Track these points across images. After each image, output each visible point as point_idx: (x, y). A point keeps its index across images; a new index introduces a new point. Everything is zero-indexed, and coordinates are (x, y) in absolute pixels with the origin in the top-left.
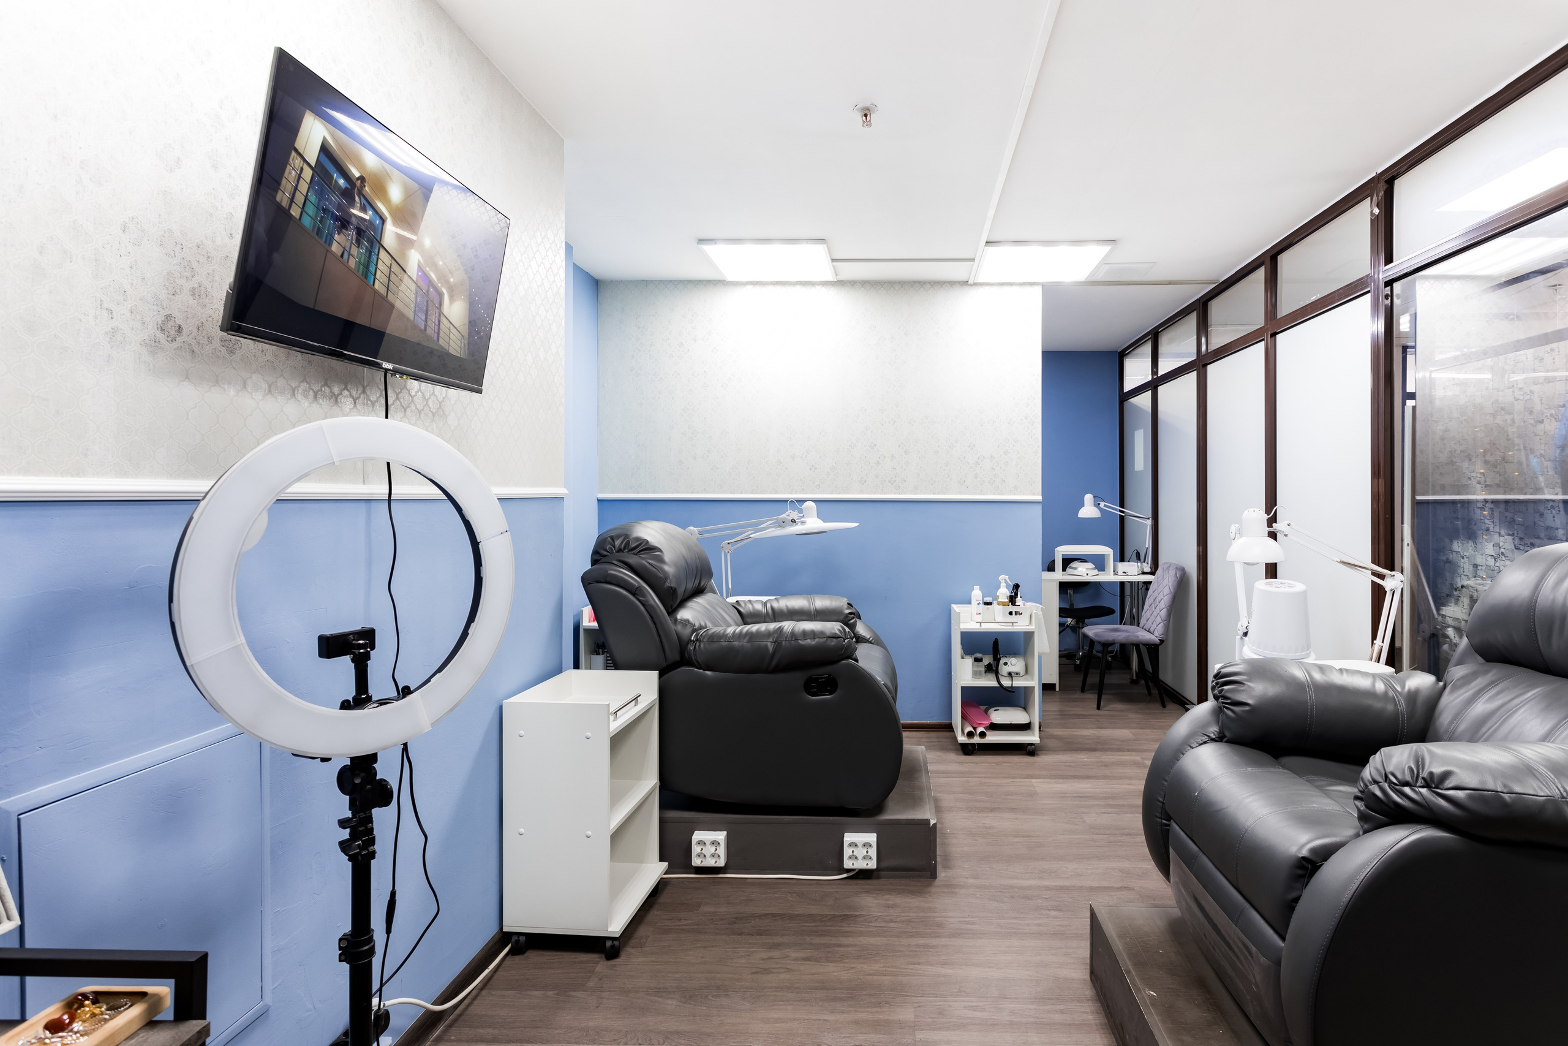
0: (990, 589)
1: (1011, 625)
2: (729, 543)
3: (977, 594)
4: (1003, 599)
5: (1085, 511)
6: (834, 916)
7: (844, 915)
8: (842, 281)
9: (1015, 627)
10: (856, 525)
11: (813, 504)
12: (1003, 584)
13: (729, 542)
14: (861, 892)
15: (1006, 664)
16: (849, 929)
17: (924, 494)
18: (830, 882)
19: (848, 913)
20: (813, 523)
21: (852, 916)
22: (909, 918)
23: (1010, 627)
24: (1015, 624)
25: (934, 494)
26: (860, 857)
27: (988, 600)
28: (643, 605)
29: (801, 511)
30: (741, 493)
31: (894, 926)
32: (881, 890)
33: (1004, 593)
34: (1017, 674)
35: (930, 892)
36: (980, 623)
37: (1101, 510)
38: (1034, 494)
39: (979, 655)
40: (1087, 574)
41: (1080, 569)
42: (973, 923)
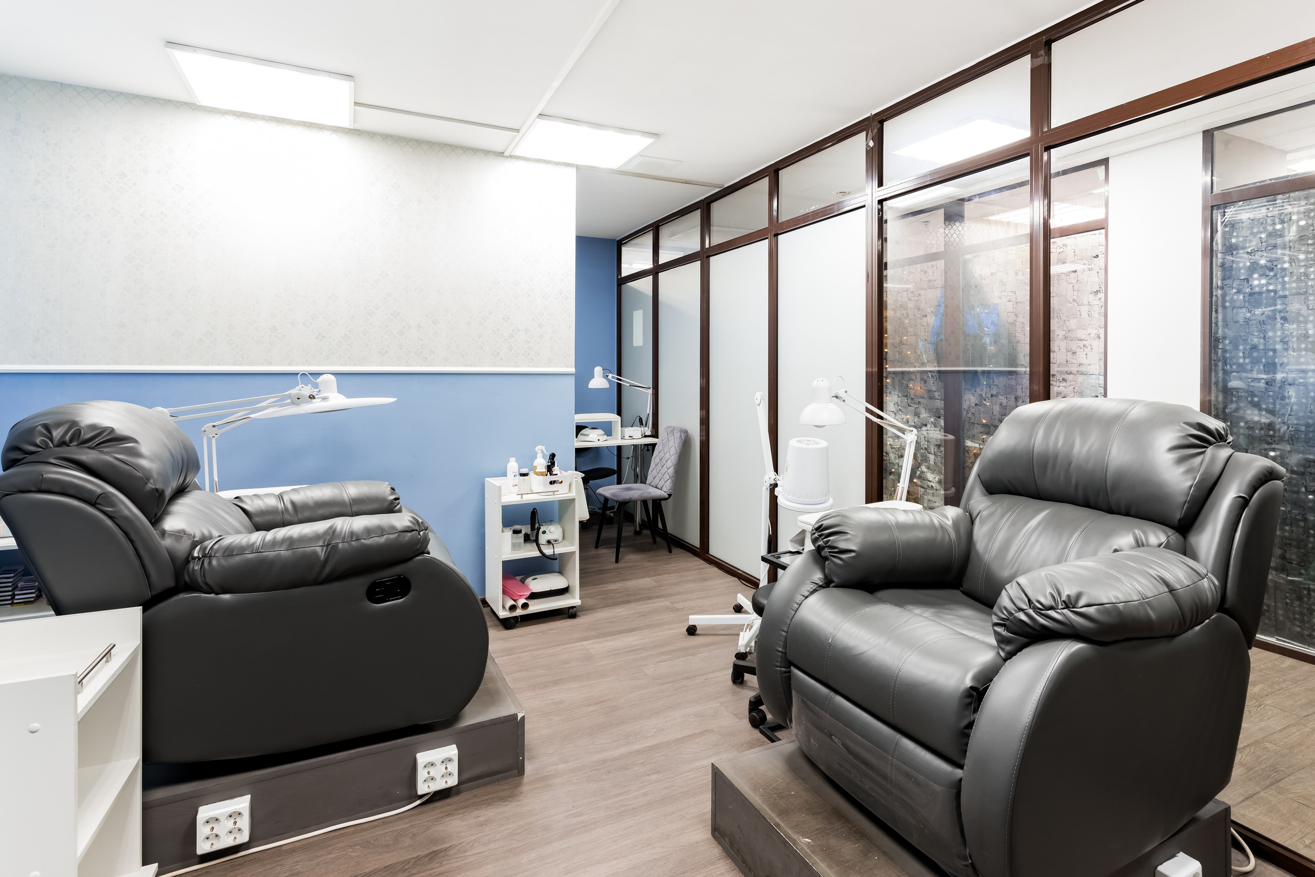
0: (527, 459)
1: (552, 493)
2: (214, 426)
3: (513, 466)
4: (541, 469)
5: (595, 382)
6: (419, 858)
7: (430, 853)
8: (358, 130)
9: (556, 496)
10: (394, 400)
11: (332, 377)
12: (540, 455)
13: (214, 424)
14: (442, 817)
15: (544, 532)
16: (443, 869)
17: (455, 366)
18: (403, 814)
19: (435, 849)
20: (336, 400)
21: (441, 851)
22: (510, 830)
23: (552, 496)
24: (556, 493)
25: (466, 366)
26: (438, 777)
27: (524, 471)
28: (111, 517)
29: (316, 386)
30: (219, 364)
31: (496, 846)
32: (466, 807)
33: (541, 463)
34: (556, 541)
35: (522, 793)
36: (522, 495)
37: (609, 381)
38: (567, 367)
39: (518, 527)
40: (599, 440)
41: (591, 435)
42: (581, 814)
